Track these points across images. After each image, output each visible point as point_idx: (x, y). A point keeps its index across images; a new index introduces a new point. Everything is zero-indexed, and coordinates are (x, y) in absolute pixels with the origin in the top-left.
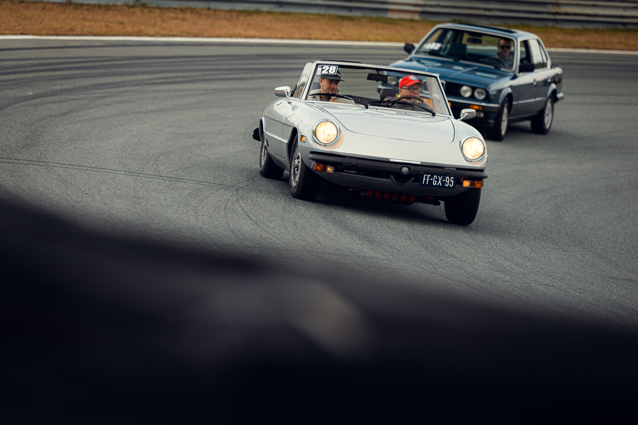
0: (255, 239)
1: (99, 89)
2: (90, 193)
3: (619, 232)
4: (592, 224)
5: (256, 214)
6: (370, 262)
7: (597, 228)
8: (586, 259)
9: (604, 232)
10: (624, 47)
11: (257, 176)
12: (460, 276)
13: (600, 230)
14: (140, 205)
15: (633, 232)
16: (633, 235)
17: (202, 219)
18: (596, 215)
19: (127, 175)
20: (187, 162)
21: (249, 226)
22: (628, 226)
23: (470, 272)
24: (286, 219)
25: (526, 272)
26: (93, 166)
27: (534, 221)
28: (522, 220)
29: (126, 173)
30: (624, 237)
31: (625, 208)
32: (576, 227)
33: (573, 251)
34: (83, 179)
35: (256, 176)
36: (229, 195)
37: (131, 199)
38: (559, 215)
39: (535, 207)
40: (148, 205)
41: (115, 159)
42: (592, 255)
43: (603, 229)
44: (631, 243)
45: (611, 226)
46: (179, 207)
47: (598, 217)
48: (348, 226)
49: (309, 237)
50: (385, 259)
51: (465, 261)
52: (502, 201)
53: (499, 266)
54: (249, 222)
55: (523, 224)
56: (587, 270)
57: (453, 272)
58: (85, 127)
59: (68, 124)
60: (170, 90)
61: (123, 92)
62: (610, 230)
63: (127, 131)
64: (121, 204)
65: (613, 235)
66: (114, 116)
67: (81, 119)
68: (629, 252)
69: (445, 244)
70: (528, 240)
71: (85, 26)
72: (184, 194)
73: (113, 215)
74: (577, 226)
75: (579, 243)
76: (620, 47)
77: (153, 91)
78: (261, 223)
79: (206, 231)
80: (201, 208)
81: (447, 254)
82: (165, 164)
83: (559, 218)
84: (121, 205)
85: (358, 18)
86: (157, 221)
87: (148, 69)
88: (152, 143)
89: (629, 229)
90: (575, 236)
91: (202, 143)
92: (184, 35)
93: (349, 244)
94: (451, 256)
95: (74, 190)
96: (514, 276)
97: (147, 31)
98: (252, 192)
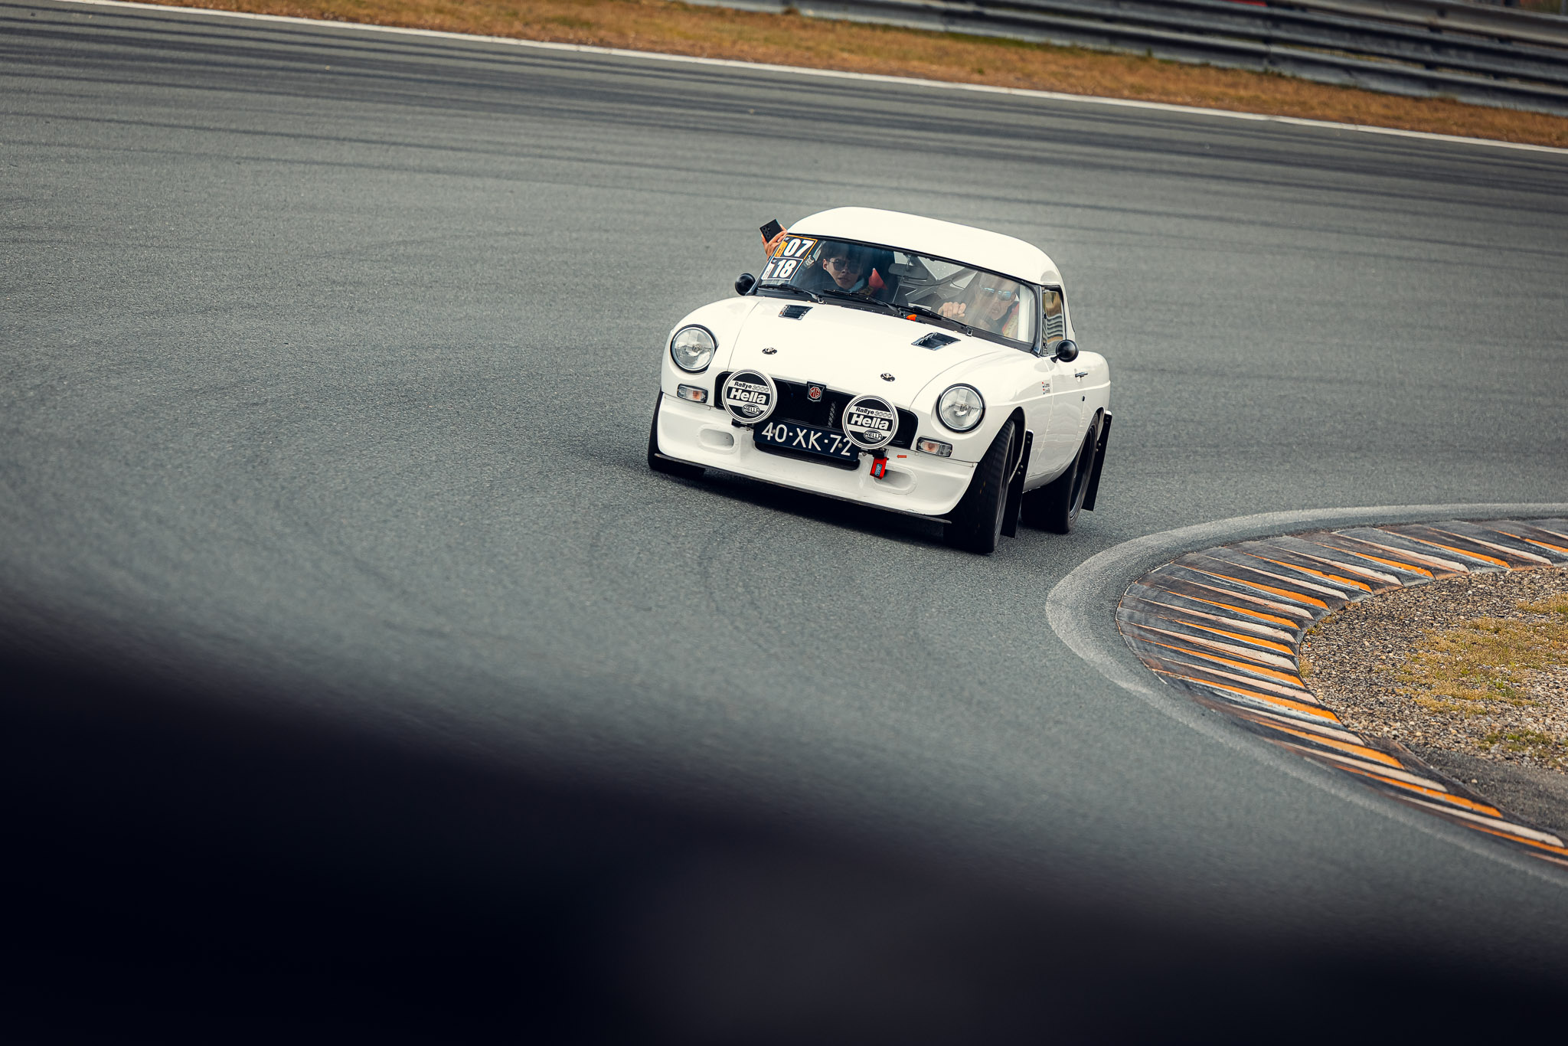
3: (411, 507)
4: (344, 481)
7: (356, 493)
9: (373, 505)
13: (364, 500)
16: (449, 516)
18: (356, 461)
27: (191, 465)
28: (159, 463)
30: (427, 519)
31: (432, 443)
32: (300, 488)
38: (259, 453)
39: (196, 430)
44: (443, 537)
47: (359, 464)
52: (109, 408)
55: (162, 473)
65: (398, 513)
74: (305, 485)
83: (259, 460)
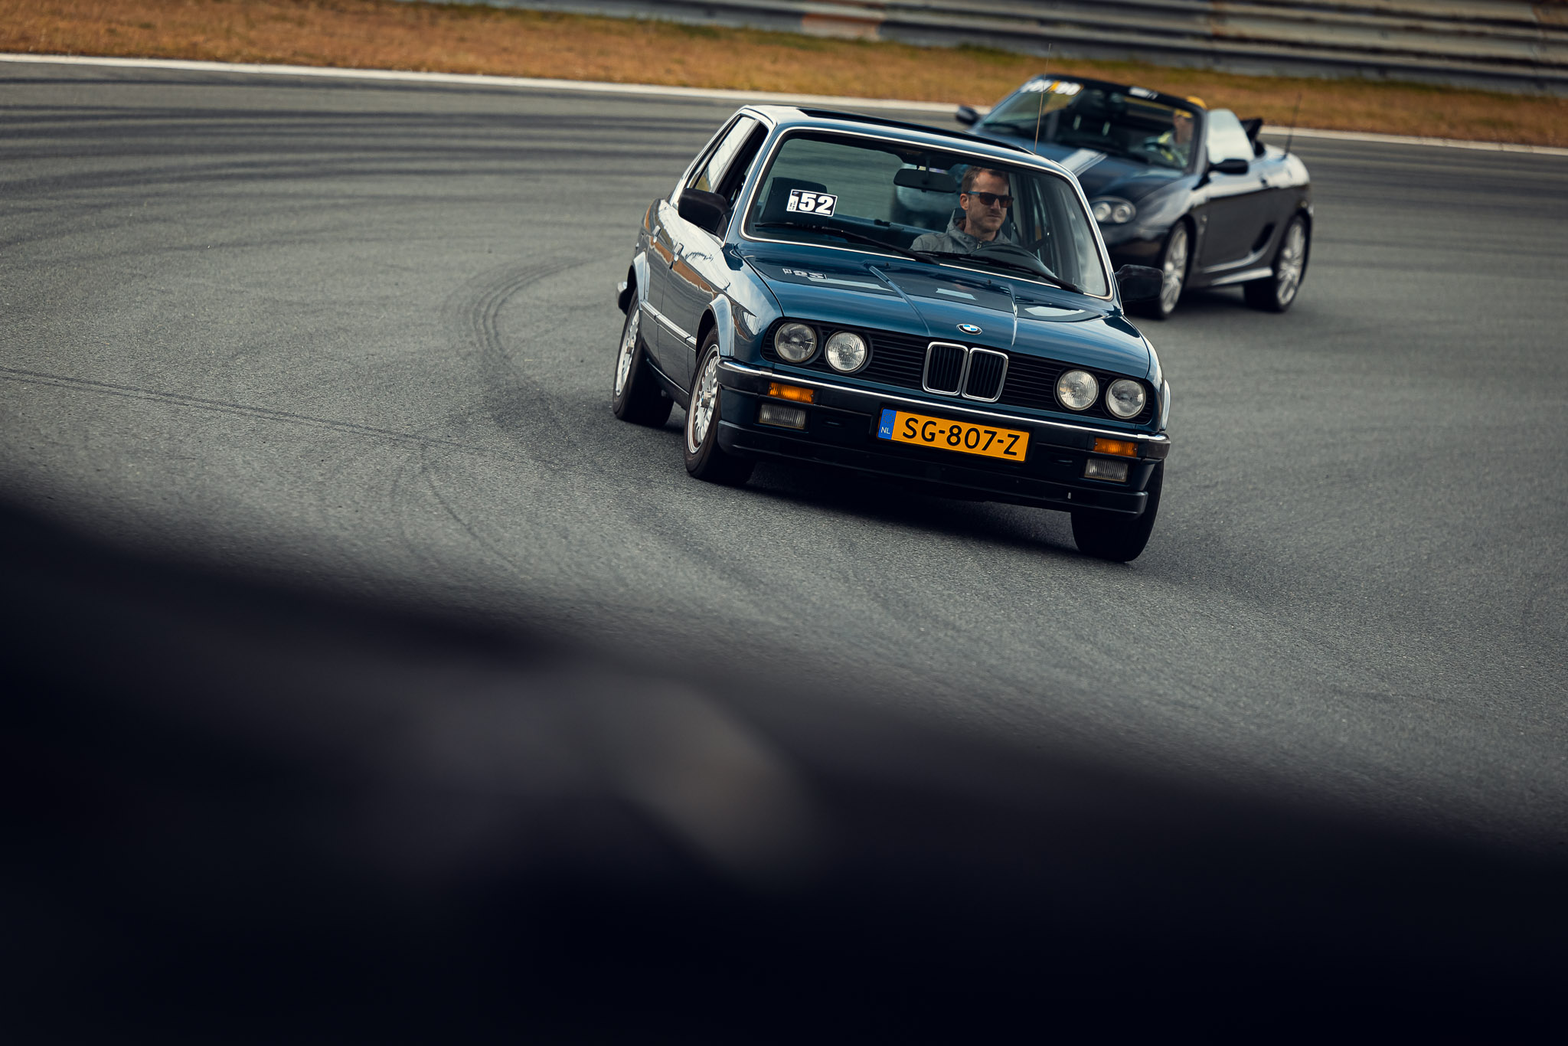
0: (466, 570)
1: (87, 187)
2: (63, 443)
5: (470, 507)
6: (749, 635)
8: (1275, 643)
10: (1379, 124)
11: (473, 413)
12: (968, 676)
14: (184, 476)
15: (1391, 579)
17: (337, 515)
19: (155, 400)
20: (301, 374)
21: (451, 536)
22: (1379, 564)
23: (992, 666)
24: (543, 522)
25: (1128, 668)
26: (70, 376)
29: (152, 396)
33: (1243, 623)
34: (46, 406)
35: (469, 414)
36: (404, 457)
37: (163, 460)
40: (204, 477)
41: (124, 361)
42: (1289, 633)
43: (1318, 569)
45: (1337, 563)
46: (281, 483)
48: (696, 544)
49: (598, 568)
50: (785, 628)
51: (979, 638)
53: (1063, 653)
54: (453, 527)
56: (1277, 669)
57: (950, 664)
58: (53, 278)
59: (11, 268)
60: (262, 195)
61: (148, 195)
62: (1334, 572)
63: (155, 293)
64: (138, 473)
66: (125, 253)
67: (44, 258)
68: (1379, 628)
69: (930, 596)
70: (1135, 591)
71: (57, 30)
72: (292, 453)
73: (118, 498)
75: (1258, 604)
76: (1369, 124)
77: (222, 195)
78: (482, 530)
79: (346, 545)
80: (334, 489)
81: (935, 619)
82: (248, 377)
84: (137, 476)
85: (730, 34)
86: (225, 518)
87: (208, 141)
88: (217, 323)
89: (1381, 573)
90: (1248, 585)
91: (339, 328)
92: (301, 59)
93: (697, 589)
94: (947, 624)
95: (22, 434)
96: (1098, 680)
97: (210, 46)
98: (461, 452)
